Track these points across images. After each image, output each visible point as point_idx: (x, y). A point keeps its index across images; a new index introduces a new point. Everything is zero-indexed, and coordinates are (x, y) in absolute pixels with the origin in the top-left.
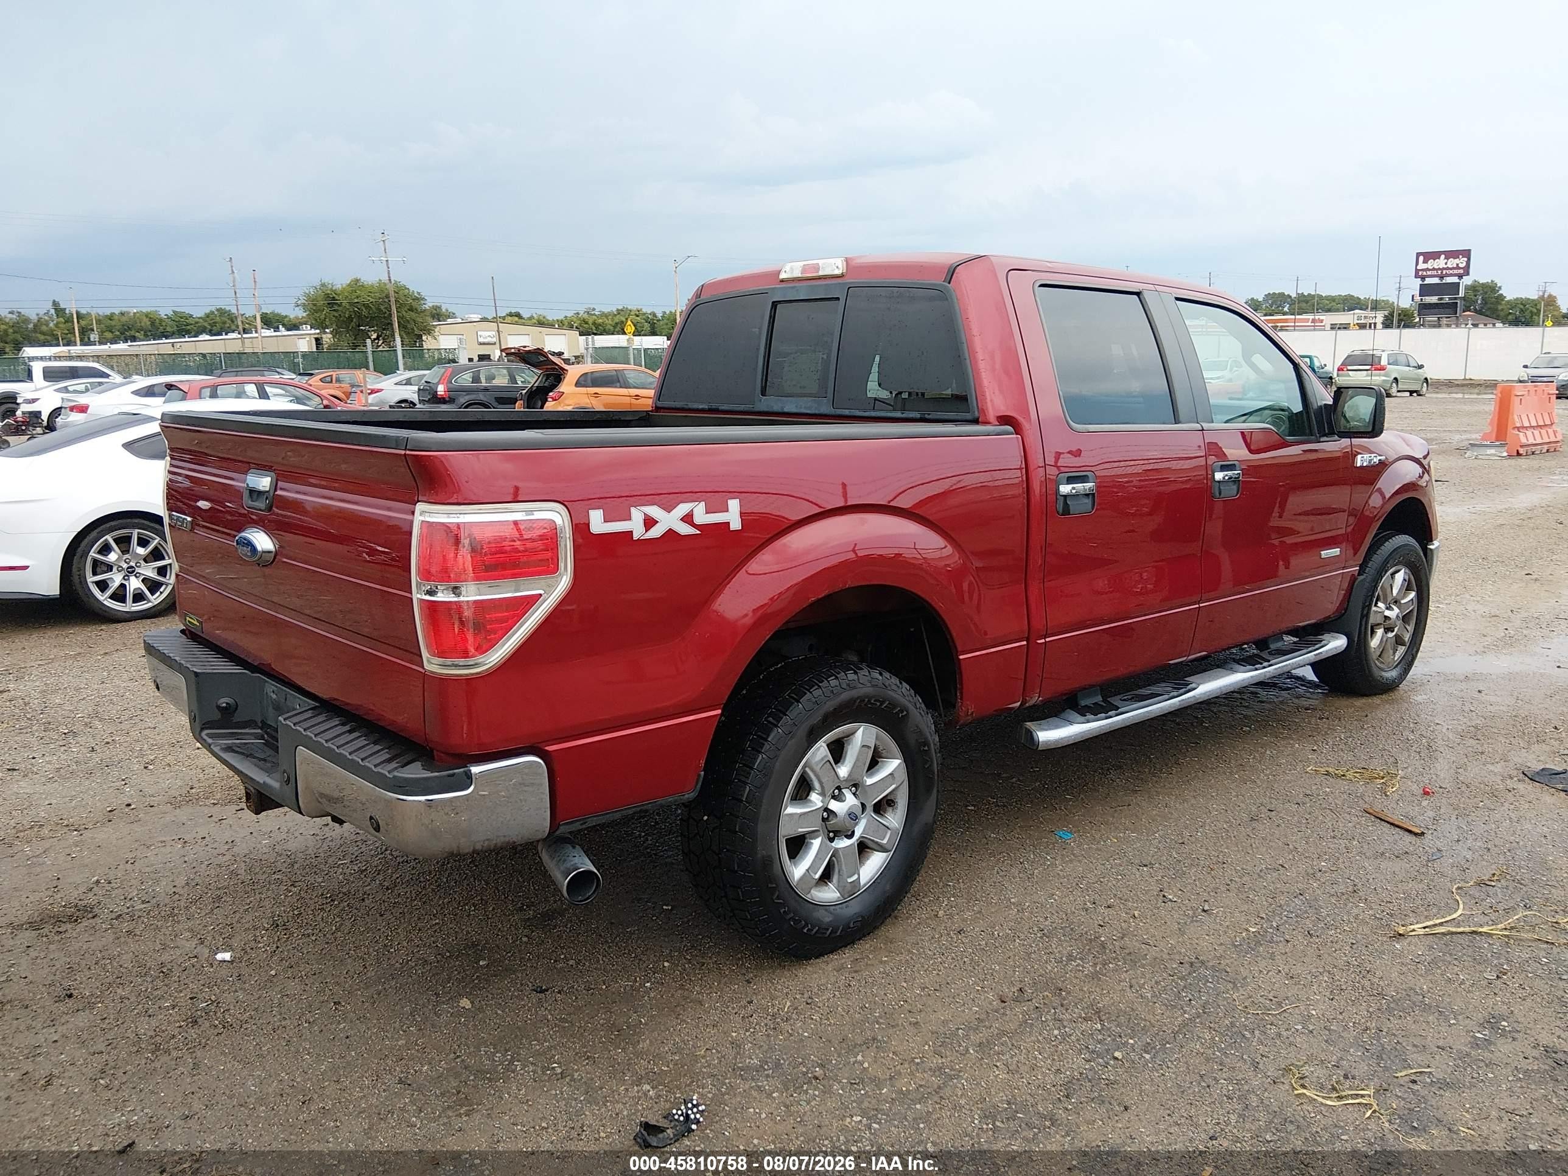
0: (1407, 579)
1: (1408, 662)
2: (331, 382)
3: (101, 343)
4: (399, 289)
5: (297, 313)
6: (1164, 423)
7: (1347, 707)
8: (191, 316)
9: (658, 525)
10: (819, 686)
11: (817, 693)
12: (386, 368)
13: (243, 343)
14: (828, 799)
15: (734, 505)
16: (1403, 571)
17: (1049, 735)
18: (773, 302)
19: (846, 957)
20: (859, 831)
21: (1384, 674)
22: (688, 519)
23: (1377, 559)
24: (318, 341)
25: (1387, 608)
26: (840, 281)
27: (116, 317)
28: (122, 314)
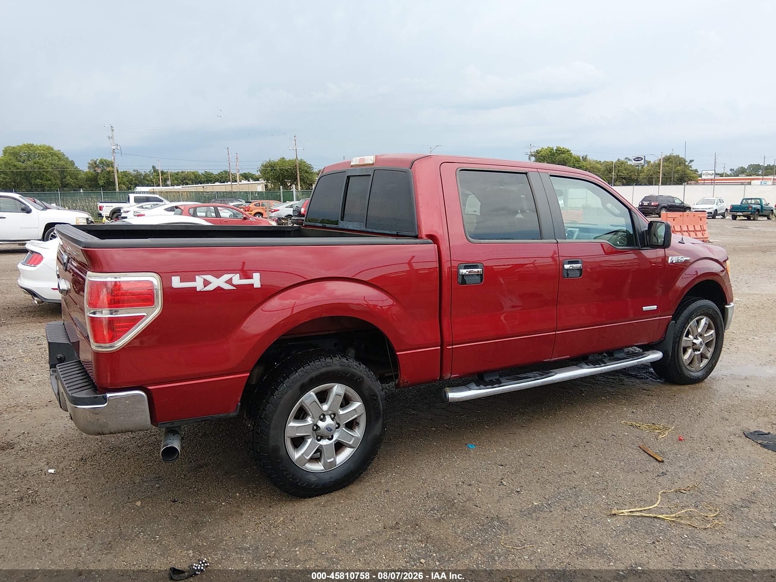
0: (708, 323)
1: (711, 367)
2: (259, 206)
3: (172, 185)
4: (302, 163)
5: (258, 174)
6: (533, 239)
7: (669, 390)
8: (213, 174)
9: (211, 284)
10: (309, 365)
11: (307, 367)
12: (288, 198)
13: (232, 187)
14: (317, 419)
15: (257, 276)
16: (705, 319)
17: (454, 395)
18: (348, 176)
19: (322, 499)
20: (336, 437)
21: (692, 373)
22: (229, 282)
23: (686, 313)
24: (266, 186)
25: (695, 339)
26: (372, 167)
27: (179, 174)
28: (182, 172)
